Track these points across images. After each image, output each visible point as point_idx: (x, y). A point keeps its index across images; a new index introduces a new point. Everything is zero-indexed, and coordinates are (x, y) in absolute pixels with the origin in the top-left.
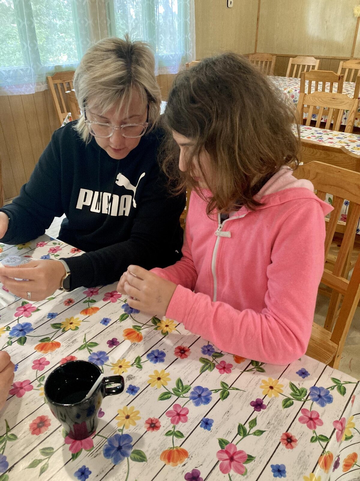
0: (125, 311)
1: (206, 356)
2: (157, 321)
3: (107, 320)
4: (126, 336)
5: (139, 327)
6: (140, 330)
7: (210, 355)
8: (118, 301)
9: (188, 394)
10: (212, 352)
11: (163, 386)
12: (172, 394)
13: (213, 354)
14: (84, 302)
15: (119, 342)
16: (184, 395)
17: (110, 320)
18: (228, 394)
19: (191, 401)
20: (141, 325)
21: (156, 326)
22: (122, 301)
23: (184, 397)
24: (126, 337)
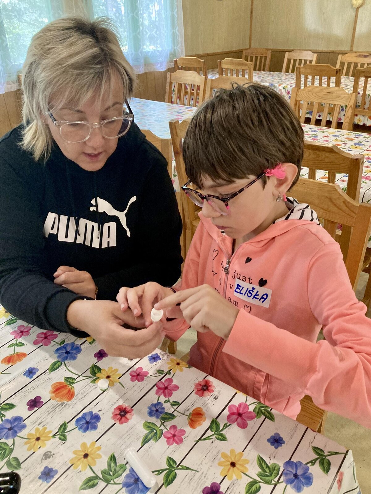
0: (59, 357)
1: (153, 420)
2: (96, 371)
3: (34, 371)
4: (54, 392)
5: (73, 379)
6: (73, 383)
7: (157, 417)
8: (53, 343)
9: (121, 479)
10: (161, 413)
11: (90, 466)
12: (100, 479)
13: (162, 415)
14: (9, 347)
15: (43, 402)
16: (116, 480)
17: (38, 370)
18: (175, 477)
19: (124, 489)
20: (75, 377)
21: (95, 378)
22: (57, 343)
23: (115, 483)
24: (53, 395)
